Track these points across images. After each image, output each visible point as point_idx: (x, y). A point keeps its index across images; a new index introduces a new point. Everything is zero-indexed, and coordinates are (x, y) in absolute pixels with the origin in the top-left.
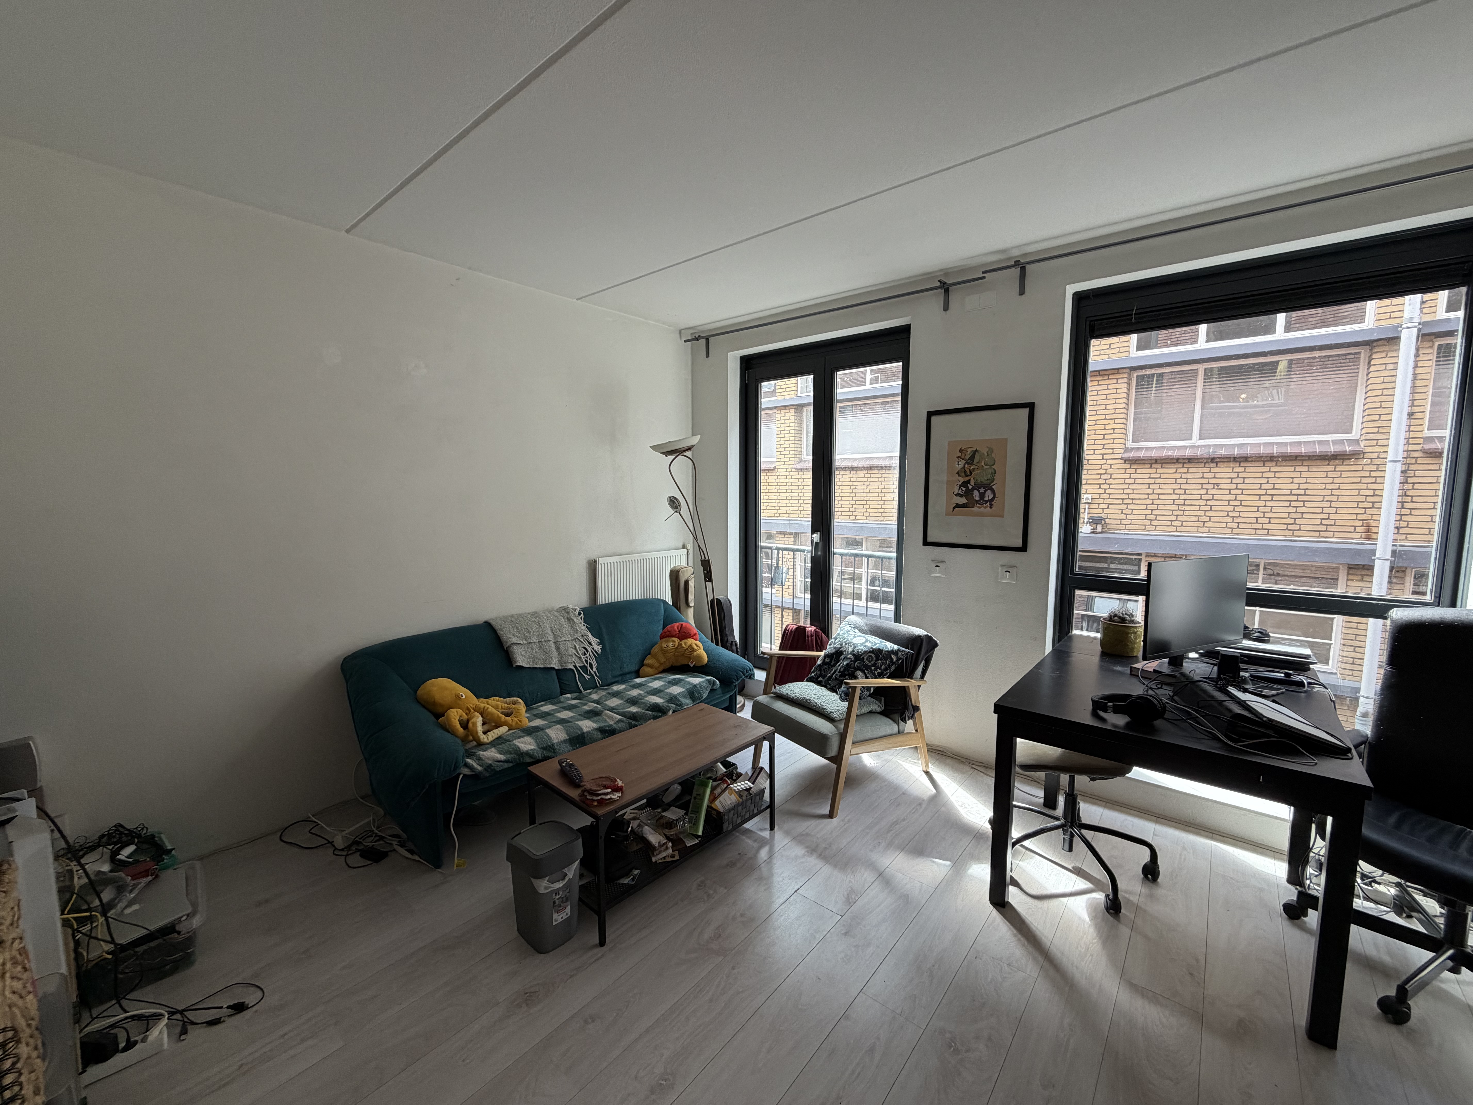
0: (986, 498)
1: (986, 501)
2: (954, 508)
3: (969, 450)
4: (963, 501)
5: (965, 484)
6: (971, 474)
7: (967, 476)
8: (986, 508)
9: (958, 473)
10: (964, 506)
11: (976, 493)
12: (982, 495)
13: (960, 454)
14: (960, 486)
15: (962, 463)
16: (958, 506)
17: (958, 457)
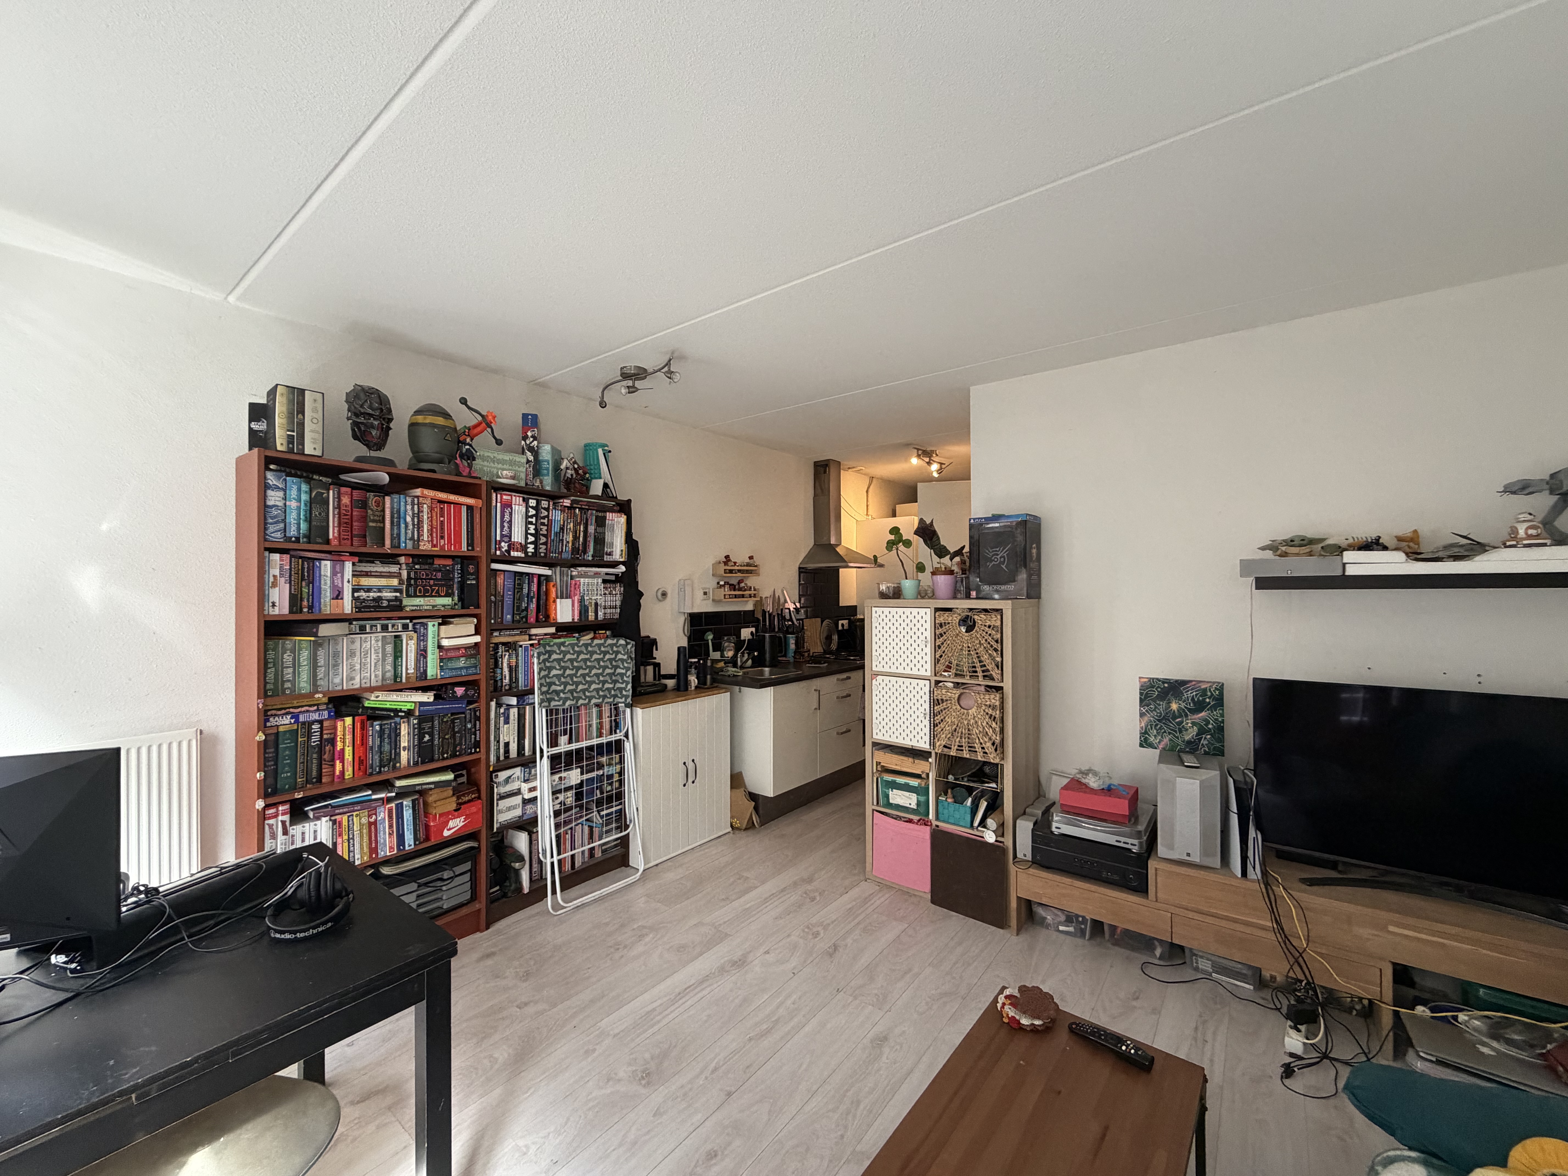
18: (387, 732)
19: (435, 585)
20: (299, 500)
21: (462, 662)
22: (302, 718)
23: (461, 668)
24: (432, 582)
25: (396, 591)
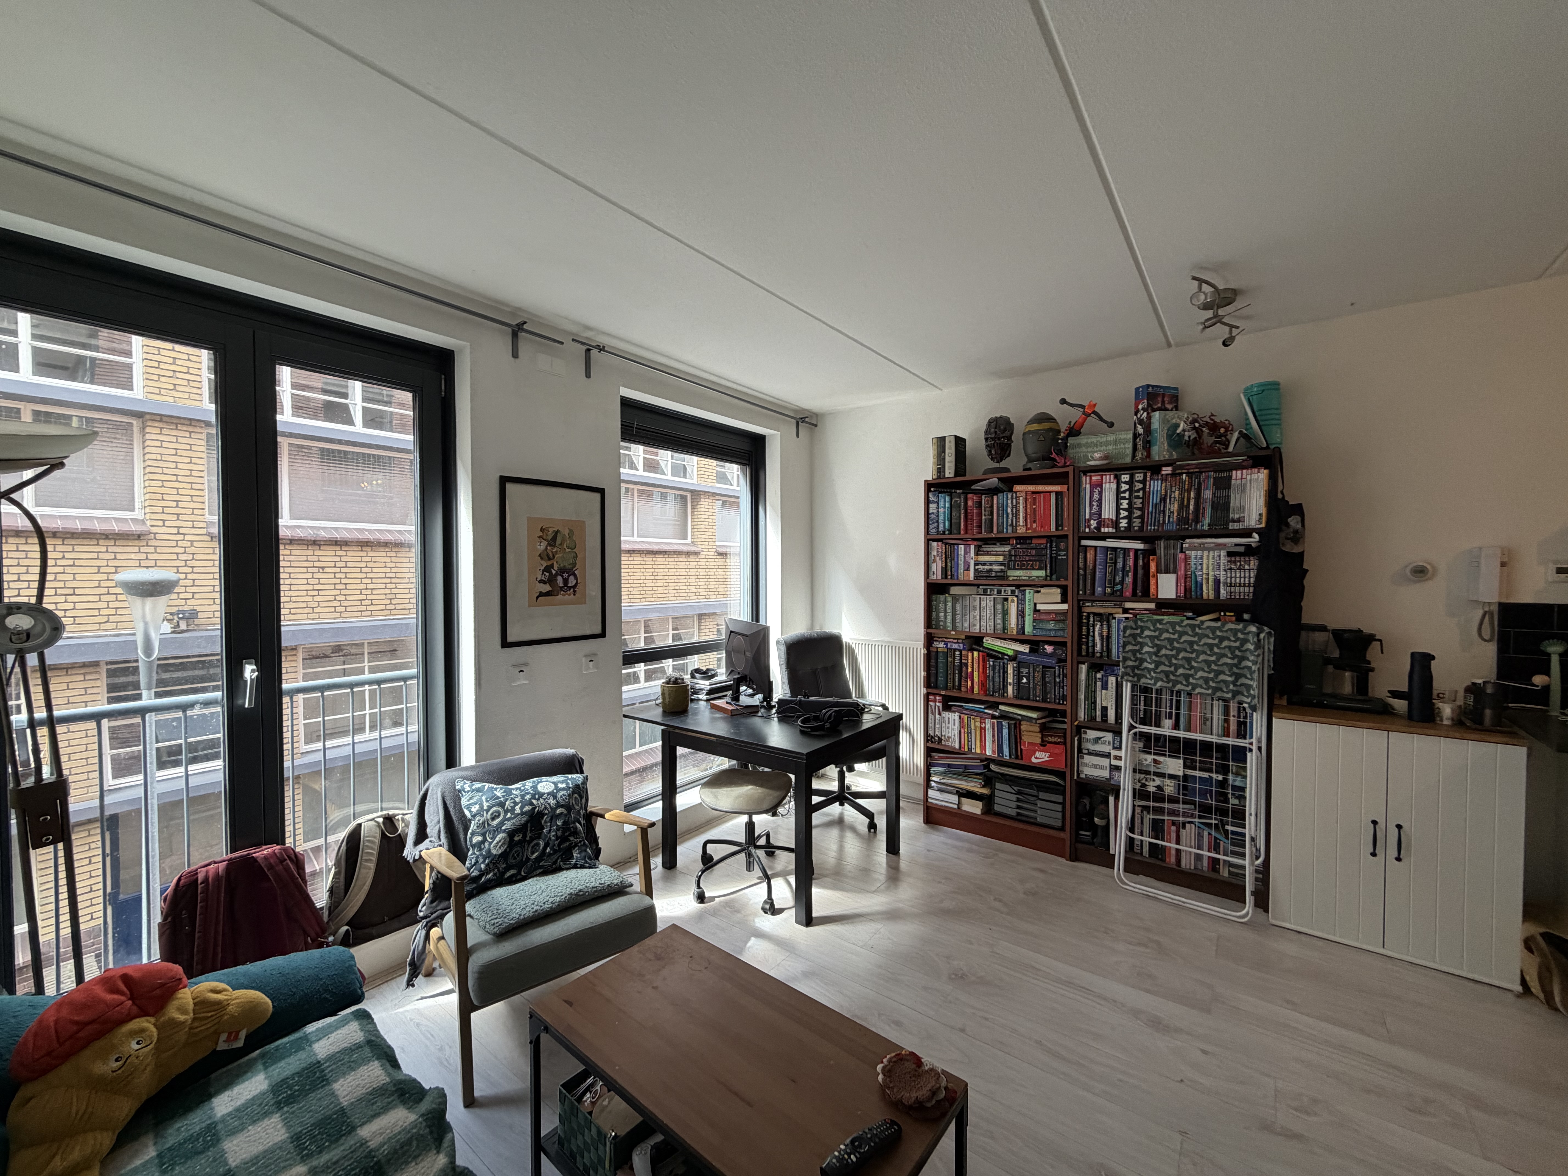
0: (570, 585)
1: (570, 588)
2: (537, 598)
3: (551, 530)
4: (547, 588)
5: (547, 569)
6: (554, 557)
7: (550, 559)
8: (570, 595)
9: (540, 555)
10: (548, 594)
11: (560, 579)
12: (566, 581)
13: (541, 534)
14: (543, 571)
15: (544, 544)
16: (541, 594)
17: (540, 537)
18: (997, 667)
19: (1030, 560)
20: (944, 507)
21: (1052, 625)
22: (949, 645)
23: (1050, 630)
24: (1027, 558)
25: (1002, 565)
